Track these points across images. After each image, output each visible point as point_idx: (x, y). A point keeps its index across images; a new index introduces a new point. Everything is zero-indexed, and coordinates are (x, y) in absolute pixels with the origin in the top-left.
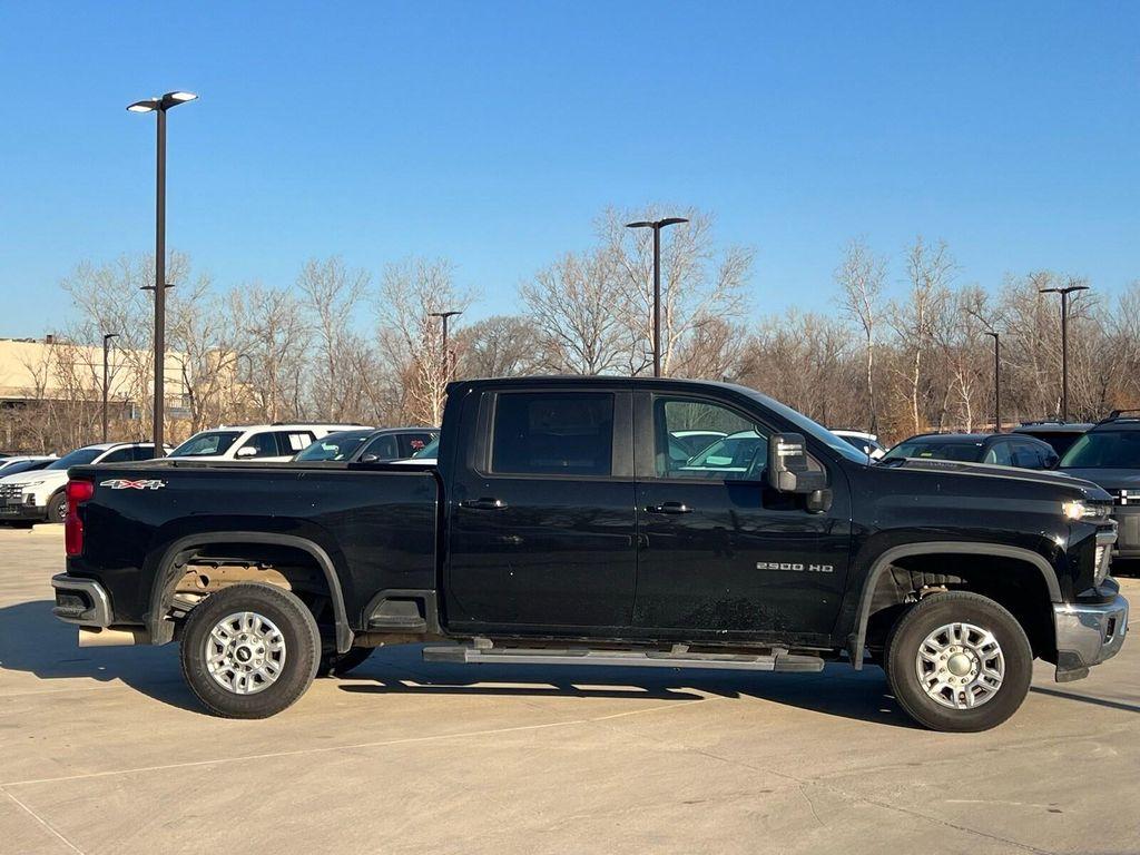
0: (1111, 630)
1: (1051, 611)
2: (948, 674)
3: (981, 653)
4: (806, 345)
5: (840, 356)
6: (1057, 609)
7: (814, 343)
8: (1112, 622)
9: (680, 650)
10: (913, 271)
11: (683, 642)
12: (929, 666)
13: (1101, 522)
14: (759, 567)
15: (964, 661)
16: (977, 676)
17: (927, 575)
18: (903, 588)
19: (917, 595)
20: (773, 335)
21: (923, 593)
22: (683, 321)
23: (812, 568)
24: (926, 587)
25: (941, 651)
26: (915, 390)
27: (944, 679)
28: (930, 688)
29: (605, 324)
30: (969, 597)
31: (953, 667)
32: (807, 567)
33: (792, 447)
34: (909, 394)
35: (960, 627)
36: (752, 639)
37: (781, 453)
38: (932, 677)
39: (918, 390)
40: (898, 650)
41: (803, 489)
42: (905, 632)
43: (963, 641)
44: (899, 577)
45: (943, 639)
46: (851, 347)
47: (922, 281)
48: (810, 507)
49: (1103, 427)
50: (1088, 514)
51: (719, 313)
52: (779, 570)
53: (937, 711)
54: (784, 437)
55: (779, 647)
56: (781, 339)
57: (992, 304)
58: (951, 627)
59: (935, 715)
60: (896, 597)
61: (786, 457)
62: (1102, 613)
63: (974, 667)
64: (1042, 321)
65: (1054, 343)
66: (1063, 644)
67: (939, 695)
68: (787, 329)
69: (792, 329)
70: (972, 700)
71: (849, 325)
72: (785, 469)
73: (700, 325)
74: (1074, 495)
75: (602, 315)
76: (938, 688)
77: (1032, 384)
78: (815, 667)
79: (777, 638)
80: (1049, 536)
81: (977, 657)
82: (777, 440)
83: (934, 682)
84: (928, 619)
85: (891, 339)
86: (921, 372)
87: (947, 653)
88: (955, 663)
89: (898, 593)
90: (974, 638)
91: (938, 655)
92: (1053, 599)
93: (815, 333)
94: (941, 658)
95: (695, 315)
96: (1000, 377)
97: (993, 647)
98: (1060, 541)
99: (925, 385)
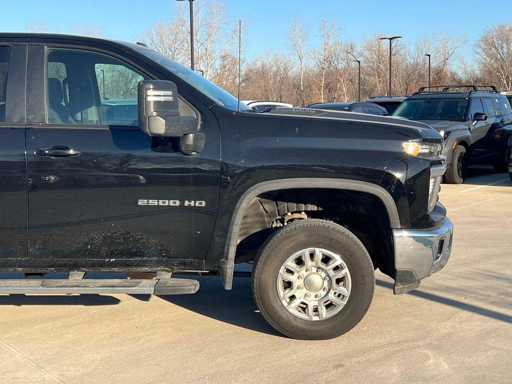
0: (440, 250)
1: (392, 235)
2: (305, 291)
3: (332, 273)
4: (274, 68)
5: (290, 73)
6: (396, 234)
7: (279, 68)
8: (442, 243)
9: (77, 277)
10: (322, 31)
11: (78, 269)
12: (288, 285)
13: (434, 158)
14: (140, 203)
15: (317, 279)
16: (328, 292)
17: (290, 204)
18: (271, 215)
19: (282, 221)
20: (259, 64)
21: (287, 219)
22: (215, 55)
23: (187, 203)
24: (289, 214)
25: (298, 272)
26: (322, 88)
27: (300, 295)
28: (289, 303)
29: (178, 57)
30: (321, 224)
31: (308, 284)
32: (182, 202)
33: (162, 93)
34: (319, 90)
35: (314, 251)
36: (138, 265)
37: (150, 99)
38: (290, 294)
39: (324, 87)
40: (263, 273)
41: (174, 132)
42: (268, 256)
43: (316, 263)
44: (267, 207)
45: (300, 262)
46: (295, 69)
47: (326, 36)
48: (183, 149)
49: (414, 97)
50: (423, 151)
51: (232, 51)
52: (158, 206)
53: (295, 323)
54: (153, 84)
55: (162, 270)
56: (263, 66)
57: (358, 49)
58: (306, 252)
59: (293, 327)
60: (264, 223)
61: (156, 103)
62: (433, 236)
63: (326, 284)
64: (380, 56)
65: (385, 66)
66: (400, 264)
67: (296, 309)
68: (266, 61)
69: (268, 61)
70: (325, 313)
71: (292, 57)
72: (155, 114)
73: (224, 58)
74: (409, 135)
75: (176, 53)
76: (296, 303)
77: (375, 86)
78: (190, 290)
79: (159, 263)
80: (390, 171)
81: (328, 276)
82: (147, 86)
83: (293, 298)
84: (287, 245)
85: (313, 65)
86: (325, 79)
87: (303, 272)
88: (310, 281)
89: (266, 219)
90: (326, 260)
91: (296, 275)
92: (392, 226)
93: (279, 62)
94: (298, 277)
95: (220, 52)
96: (361, 83)
97: (342, 268)
98: (399, 175)
99: (327, 85)
